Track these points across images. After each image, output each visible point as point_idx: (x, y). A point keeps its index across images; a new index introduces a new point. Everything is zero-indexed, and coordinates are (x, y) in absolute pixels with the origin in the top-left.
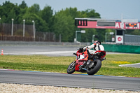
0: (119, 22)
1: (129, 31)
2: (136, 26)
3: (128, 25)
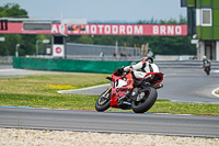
0: (58, 23)
1: (74, 38)
2: (84, 29)
3: (71, 29)
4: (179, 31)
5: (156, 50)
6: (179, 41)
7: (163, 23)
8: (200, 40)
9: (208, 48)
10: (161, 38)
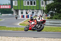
4: (8, 7)
5: (2, 13)
6: (8, 10)
7: (4, 5)
8: (14, 10)
9: (17, 12)
10: (3, 9)
